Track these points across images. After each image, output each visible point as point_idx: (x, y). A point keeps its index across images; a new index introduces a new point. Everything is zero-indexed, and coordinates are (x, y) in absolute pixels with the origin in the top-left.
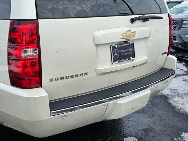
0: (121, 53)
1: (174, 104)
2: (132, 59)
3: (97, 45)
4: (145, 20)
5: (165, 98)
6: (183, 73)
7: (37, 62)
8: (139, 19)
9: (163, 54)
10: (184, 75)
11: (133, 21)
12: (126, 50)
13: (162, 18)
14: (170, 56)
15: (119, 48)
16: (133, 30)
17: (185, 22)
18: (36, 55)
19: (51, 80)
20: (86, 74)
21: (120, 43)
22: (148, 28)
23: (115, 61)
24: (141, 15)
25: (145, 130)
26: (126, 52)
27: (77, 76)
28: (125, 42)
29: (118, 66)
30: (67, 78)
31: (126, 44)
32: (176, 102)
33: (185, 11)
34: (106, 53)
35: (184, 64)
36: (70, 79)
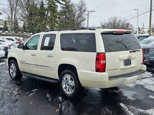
0: (127, 63)
2: (130, 65)
3: (120, 60)
4: (134, 52)
7: (105, 65)
8: (132, 51)
9: (141, 64)
11: (130, 52)
14: (143, 65)
15: (126, 61)
16: (131, 55)
17: (150, 50)
18: (104, 62)
19: (108, 70)
20: (117, 69)
21: (126, 60)
22: (135, 54)
23: (125, 65)
24: (133, 50)
26: (128, 63)
27: (114, 69)
28: (128, 59)
29: (126, 67)
30: (112, 70)
31: (129, 60)
33: (151, 42)
34: (122, 63)
36: (113, 70)
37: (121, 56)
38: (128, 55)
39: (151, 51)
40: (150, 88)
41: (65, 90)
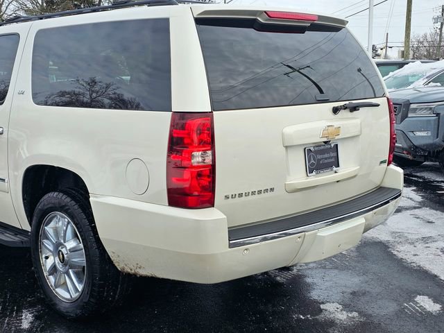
0: (319, 160)
1: (400, 255)
2: (335, 169)
3: (286, 147)
4: (354, 109)
5: (383, 247)
6: (413, 204)
7: (210, 172)
8: (345, 107)
9: (382, 162)
10: (415, 208)
11: (336, 110)
12: (326, 156)
13: (378, 105)
14: (392, 166)
15: (317, 152)
16: (336, 124)
17: (412, 106)
18: (209, 160)
19: (227, 197)
20: (272, 190)
21: (317, 145)
22: (358, 121)
23: (311, 172)
24: (347, 102)
25: (353, 293)
26: (326, 159)
27: (260, 192)
28: (325, 142)
29: (316, 179)
31: (327, 146)
32: (404, 252)
34: (298, 162)
35: (414, 188)
36: (251, 197)
37: (288, 130)
38: (324, 124)
39: (415, 110)
40: (415, 259)
41: (51, 280)
